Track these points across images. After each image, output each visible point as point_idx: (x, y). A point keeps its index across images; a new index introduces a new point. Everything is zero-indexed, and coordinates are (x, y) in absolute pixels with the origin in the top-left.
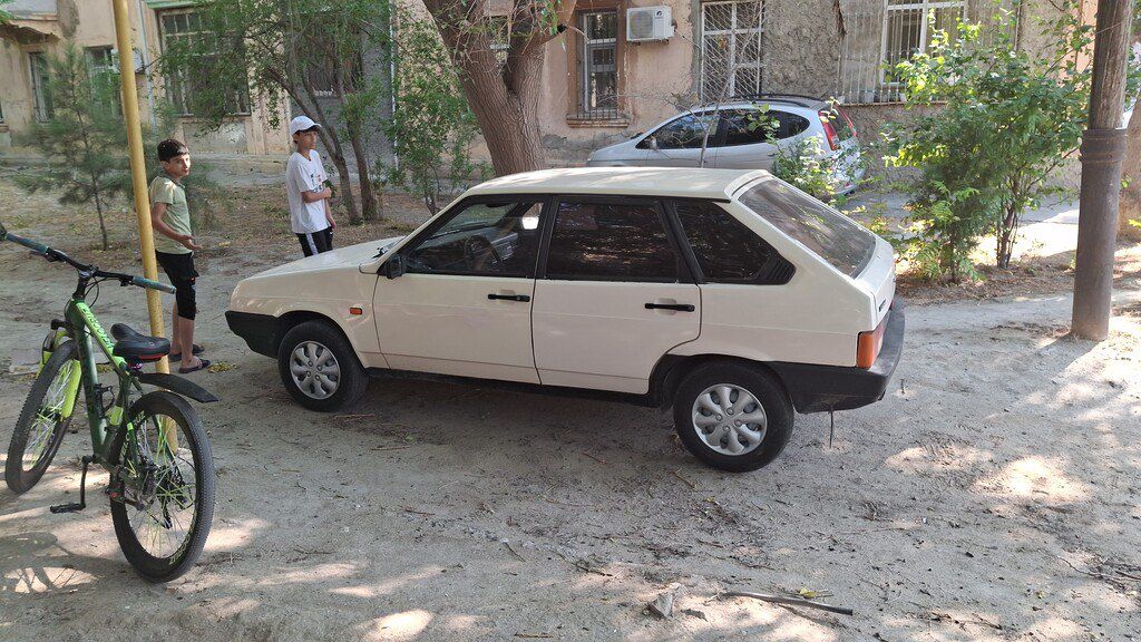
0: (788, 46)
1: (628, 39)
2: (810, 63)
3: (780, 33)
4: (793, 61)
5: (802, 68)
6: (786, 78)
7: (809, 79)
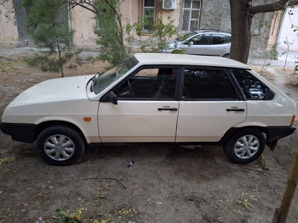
0: (208, 15)
1: (163, 8)
2: (213, 21)
3: (206, 11)
4: (209, 20)
5: (211, 22)
6: (207, 24)
7: (213, 25)
